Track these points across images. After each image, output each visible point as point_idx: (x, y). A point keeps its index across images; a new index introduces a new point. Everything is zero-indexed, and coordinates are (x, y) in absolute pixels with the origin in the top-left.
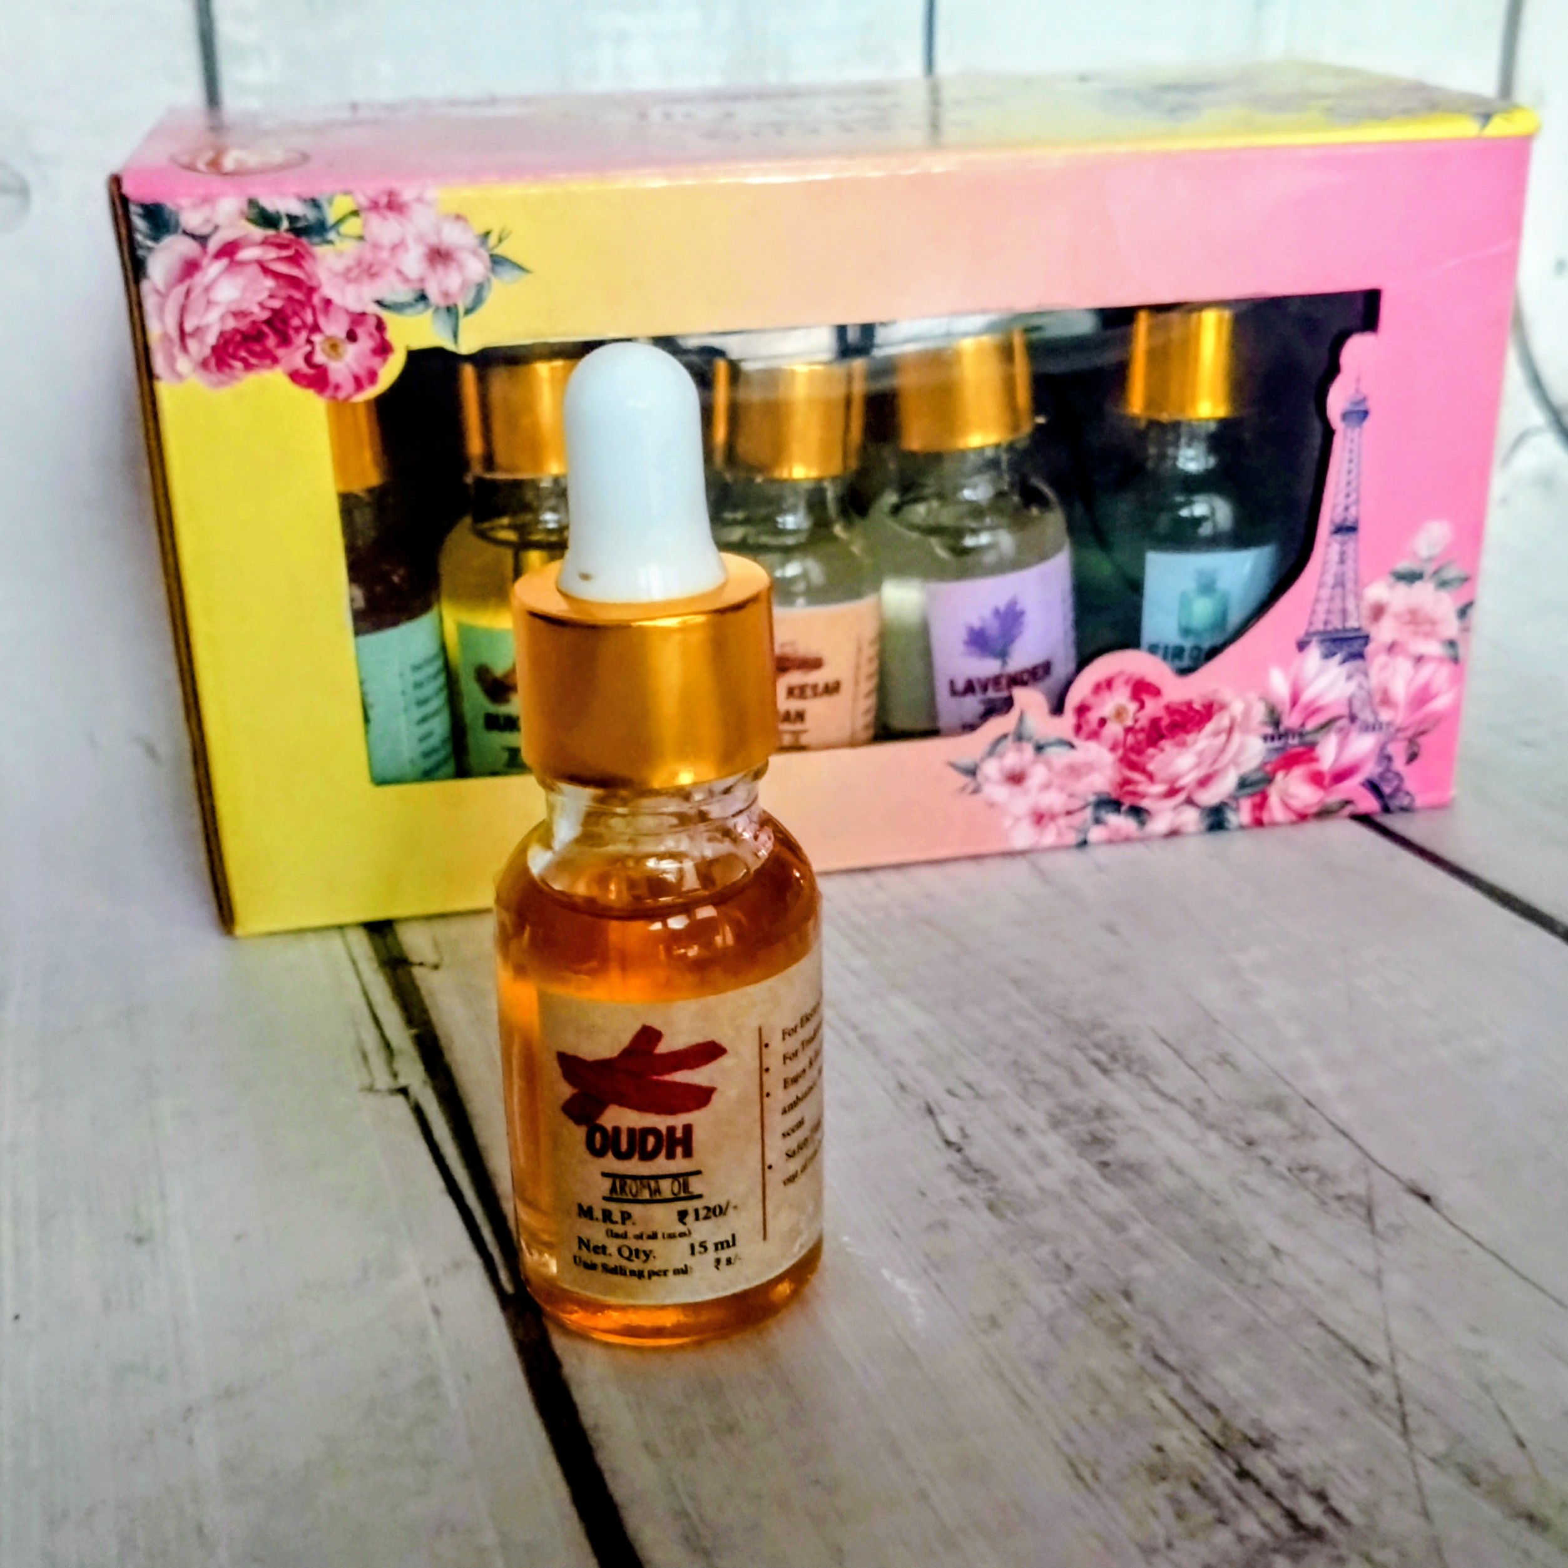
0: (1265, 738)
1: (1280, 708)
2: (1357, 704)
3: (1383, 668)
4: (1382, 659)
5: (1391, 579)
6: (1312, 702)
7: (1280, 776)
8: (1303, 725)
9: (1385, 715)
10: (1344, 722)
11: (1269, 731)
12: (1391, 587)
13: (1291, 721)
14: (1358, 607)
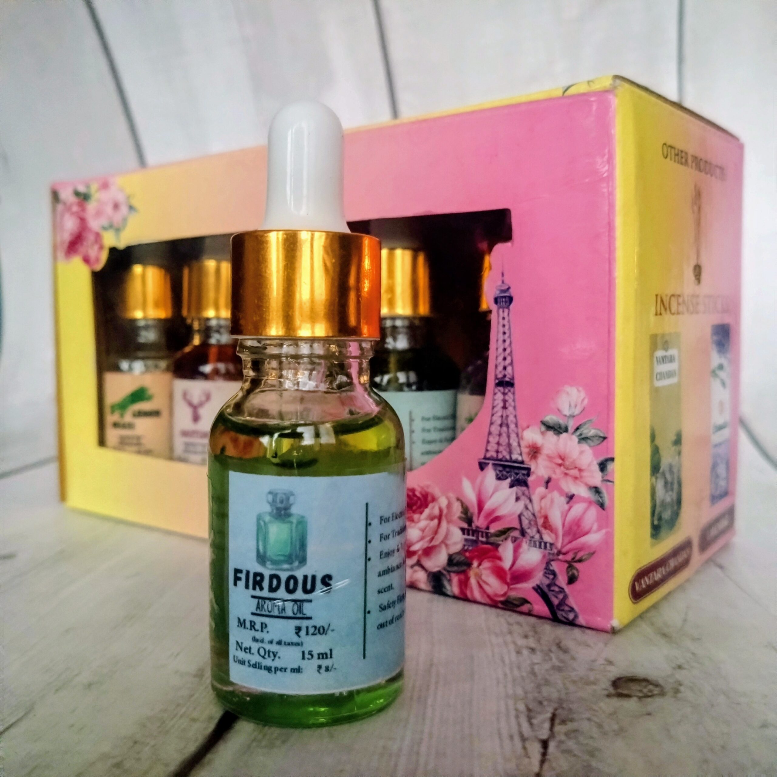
0: (463, 530)
1: (471, 510)
2: (525, 522)
3: (542, 498)
4: (541, 490)
5: (543, 428)
6: (493, 511)
7: (475, 564)
8: (488, 528)
9: (548, 538)
10: (516, 534)
11: (465, 526)
12: (543, 433)
13: (479, 522)
14: (519, 445)
